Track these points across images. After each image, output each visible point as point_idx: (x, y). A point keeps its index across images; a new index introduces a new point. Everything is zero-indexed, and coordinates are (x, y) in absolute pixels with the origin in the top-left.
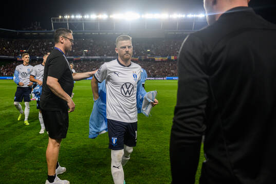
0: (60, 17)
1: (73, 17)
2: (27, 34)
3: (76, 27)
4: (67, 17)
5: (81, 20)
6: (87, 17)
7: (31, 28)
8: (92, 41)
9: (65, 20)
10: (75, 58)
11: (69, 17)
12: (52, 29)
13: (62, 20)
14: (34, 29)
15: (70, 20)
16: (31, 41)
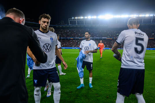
0: (73, 18)
1: (79, 18)
2: (57, 26)
3: (80, 23)
4: (76, 18)
5: (83, 19)
6: (86, 17)
7: (60, 23)
8: (88, 30)
9: (75, 19)
10: (80, 38)
11: (77, 18)
12: (69, 24)
13: (74, 19)
14: (61, 24)
15: (78, 19)
16: (59, 30)
